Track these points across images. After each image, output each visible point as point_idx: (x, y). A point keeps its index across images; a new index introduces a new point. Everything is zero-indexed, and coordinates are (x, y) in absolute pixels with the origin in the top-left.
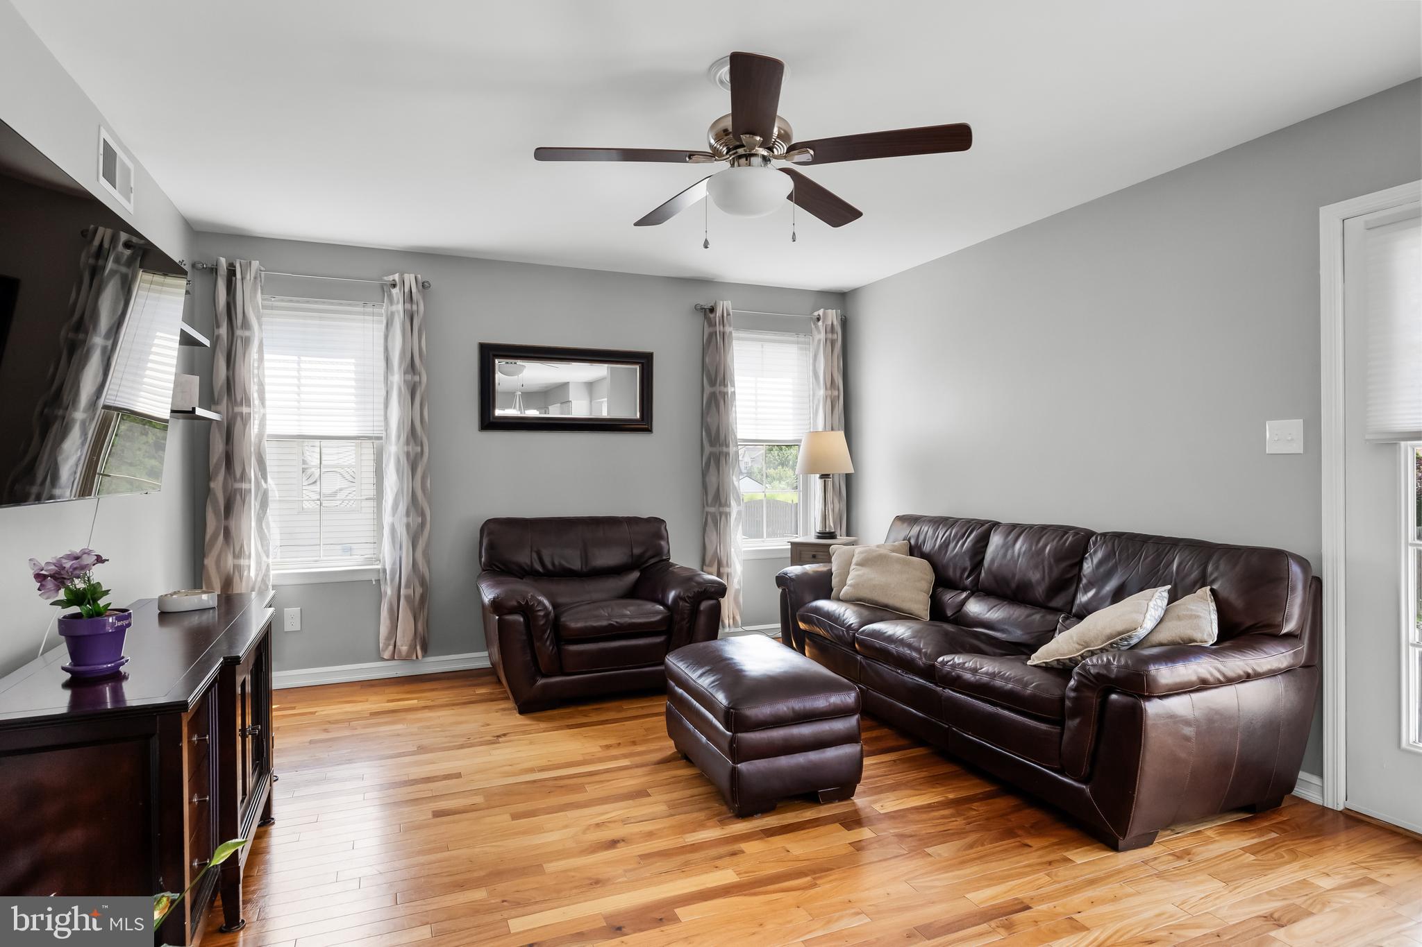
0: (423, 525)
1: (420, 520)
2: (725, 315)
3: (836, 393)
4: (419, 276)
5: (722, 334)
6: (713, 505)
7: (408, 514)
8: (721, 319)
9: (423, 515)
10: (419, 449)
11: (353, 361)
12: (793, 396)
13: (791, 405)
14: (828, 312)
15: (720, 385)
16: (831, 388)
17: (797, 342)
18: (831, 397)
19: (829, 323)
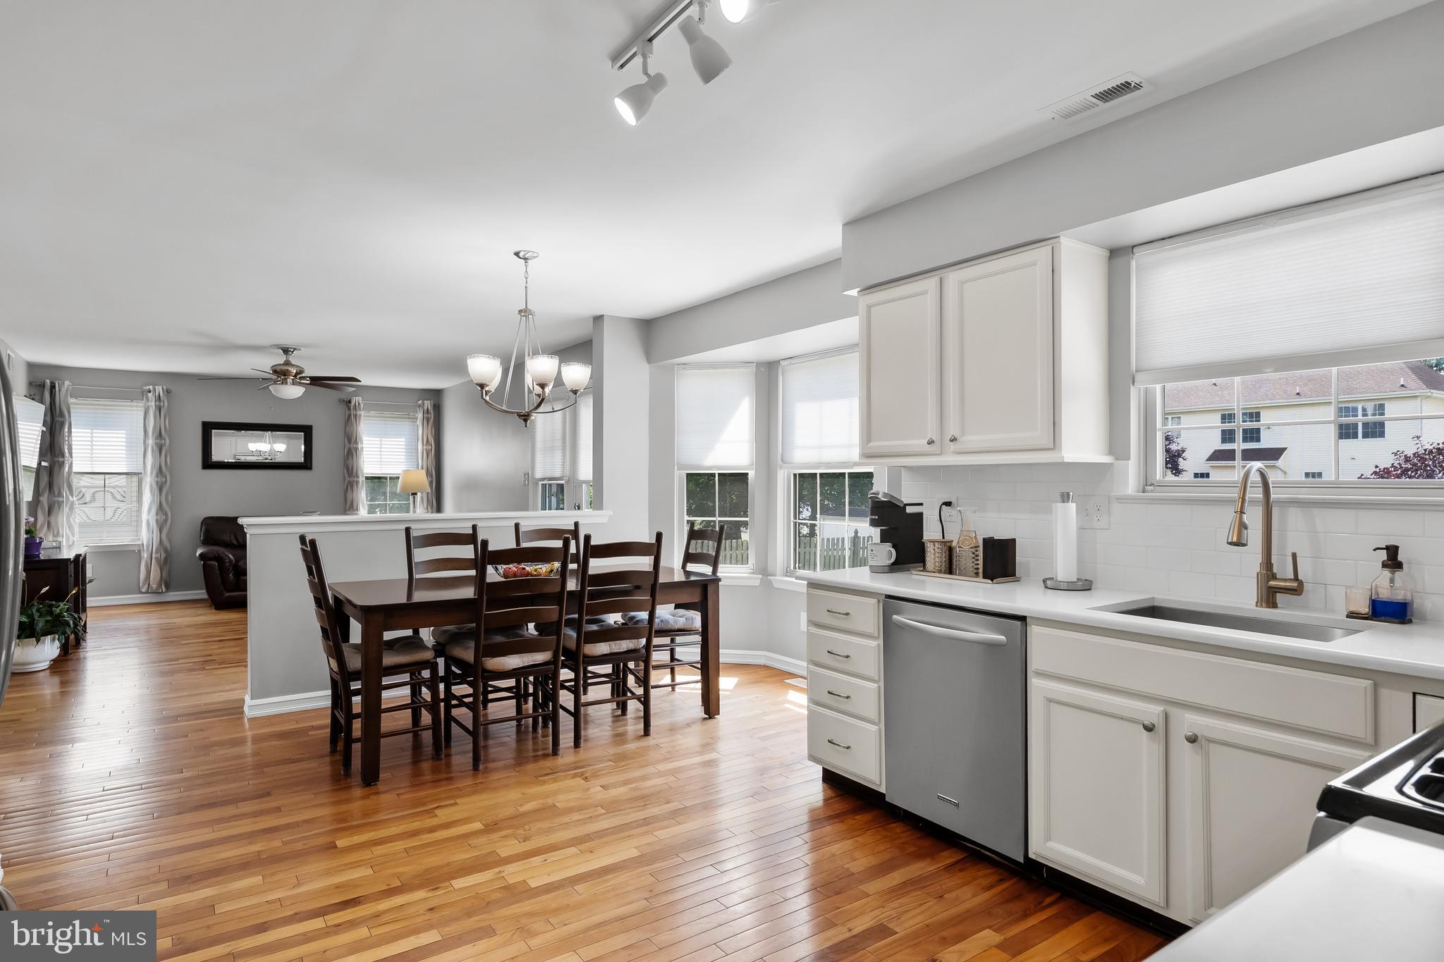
0: (166, 520)
1: (164, 517)
2: (357, 404)
3: (430, 448)
4: (165, 387)
5: (354, 415)
6: (350, 510)
7: (157, 514)
8: (355, 406)
9: (166, 515)
10: (164, 479)
11: (125, 432)
12: (405, 449)
13: (404, 454)
14: (426, 402)
15: (354, 443)
16: (426, 445)
17: (409, 418)
18: (426, 450)
19: (426, 408)
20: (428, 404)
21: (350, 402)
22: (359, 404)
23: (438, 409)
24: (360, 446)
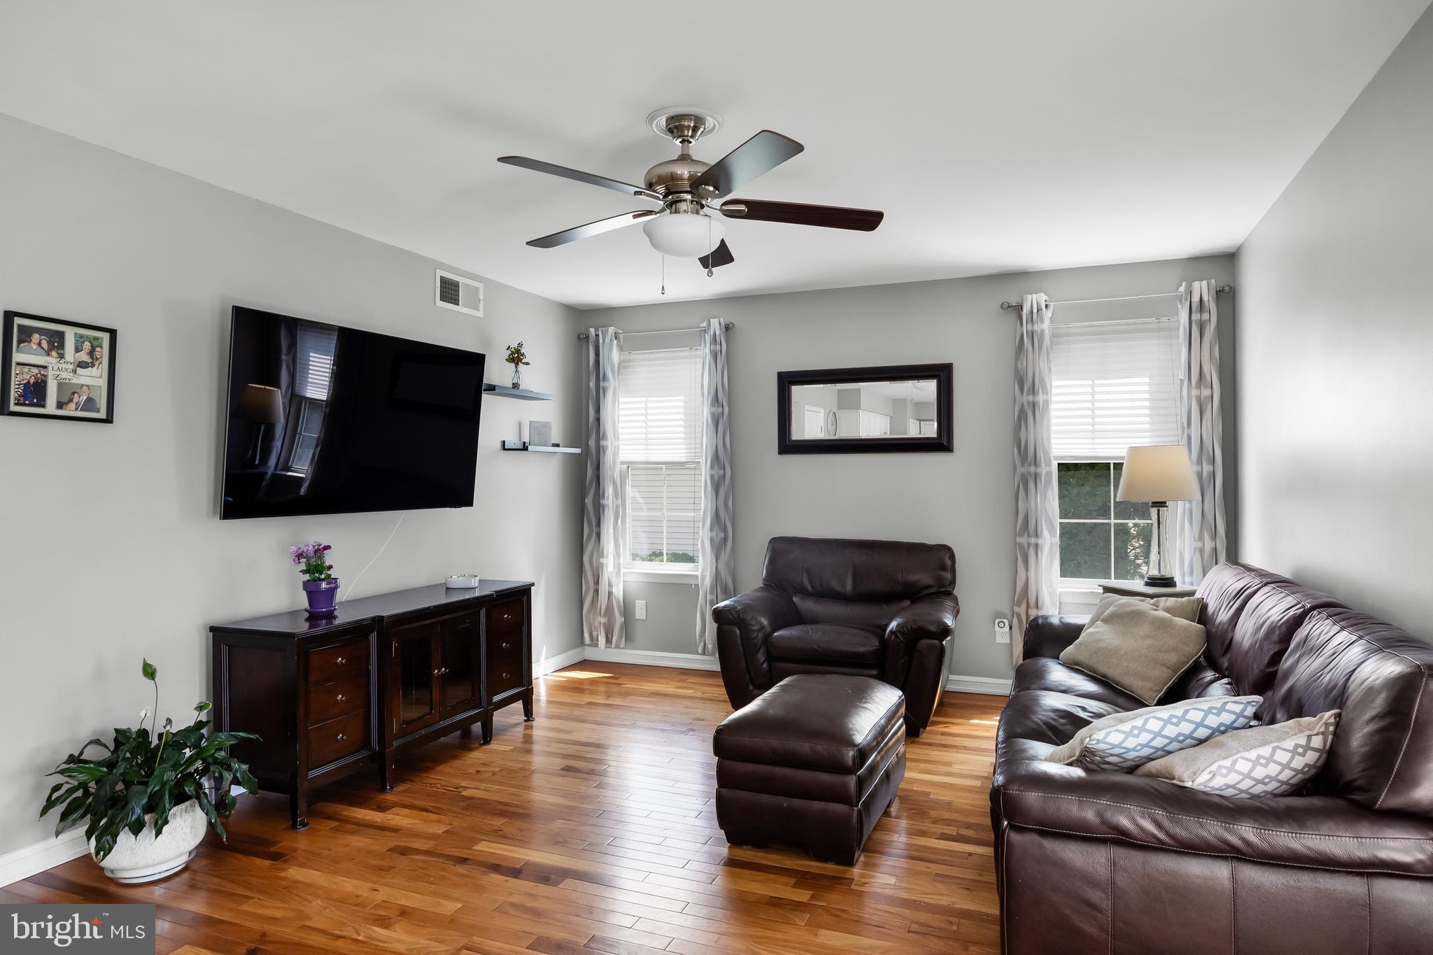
0: (725, 539)
1: (722, 535)
2: (1035, 310)
3: (1206, 392)
4: (722, 319)
5: (1030, 334)
6: (1021, 535)
7: (711, 530)
8: (1030, 316)
9: (725, 530)
10: (722, 472)
12: (1150, 400)
13: (1147, 411)
14: (1196, 284)
15: (1028, 394)
16: (1199, 386)
17: (1159, 330)
18: (1199, 399)
19: (1196, 299)
20: (1202, 289)
21: (1020, 307)
22: (1039, 310)
23: (1228, 297)
24: (1041, 398)
